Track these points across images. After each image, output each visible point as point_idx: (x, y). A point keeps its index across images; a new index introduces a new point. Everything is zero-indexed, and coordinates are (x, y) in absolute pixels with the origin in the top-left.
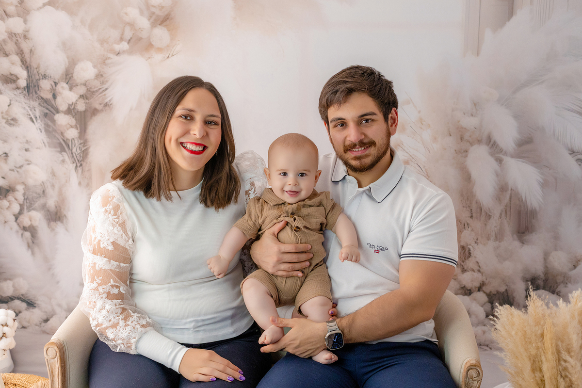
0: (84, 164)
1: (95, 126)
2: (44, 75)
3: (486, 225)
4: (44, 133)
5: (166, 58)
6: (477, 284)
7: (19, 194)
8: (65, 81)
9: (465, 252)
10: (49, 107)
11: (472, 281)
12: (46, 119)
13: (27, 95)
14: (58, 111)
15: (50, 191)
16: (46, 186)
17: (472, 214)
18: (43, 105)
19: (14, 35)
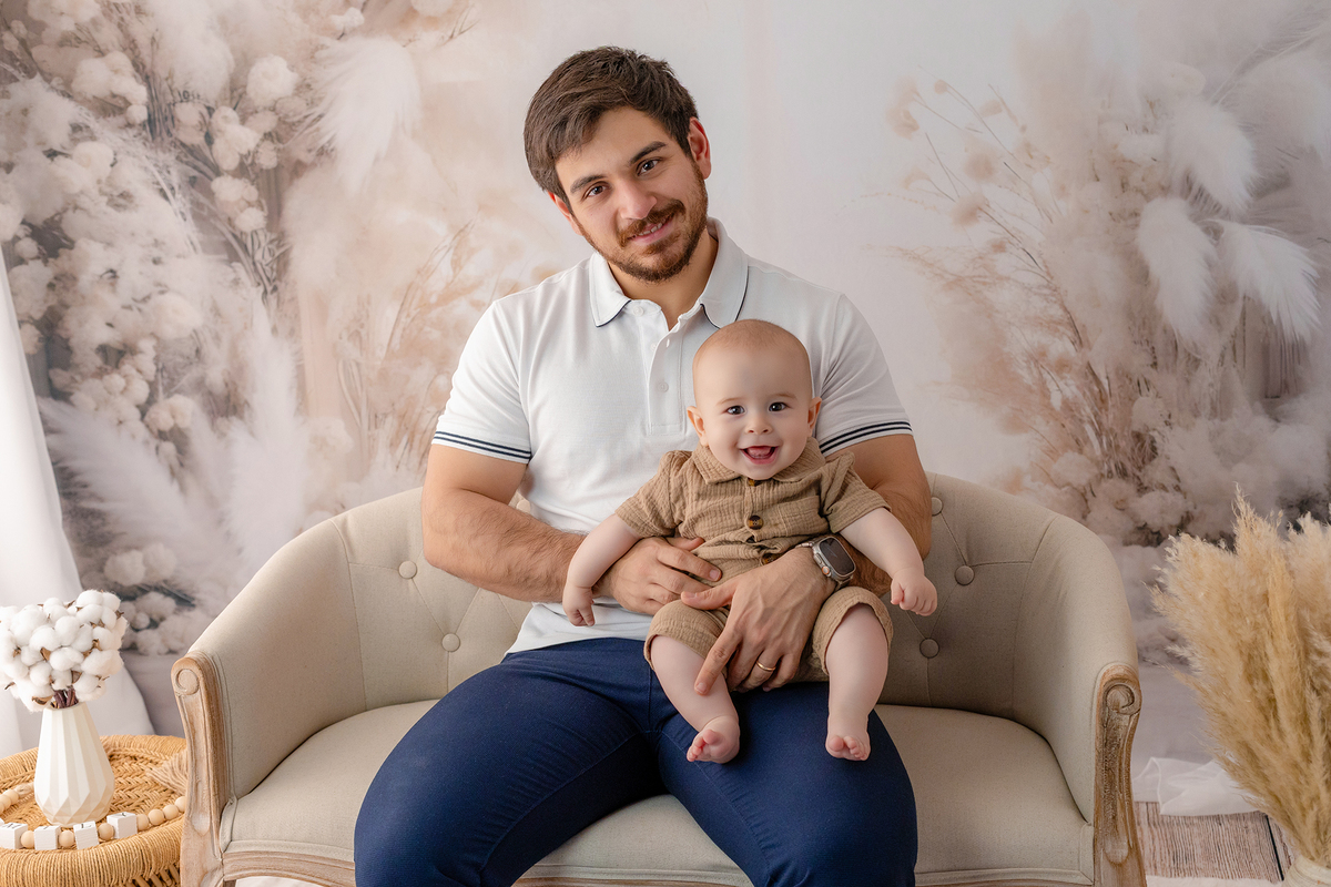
0: (281, 286)
1: (298, 200)
2: (185, 92)
3: (1188, 381)
4: (192, 222)
5: (447, 38)
6: (1174, 520)
7: (146, 361)
8: (230, 105)
9: (1142, 445)
10: (200, 164)
11: (1162, 512)
12: (193, 191)
13: (150, 139)
14: (218, 172)
15: (210, 349)
16: (202, 338)
17: (1155, 357)
18: (185, 159)
19: (113, 8)
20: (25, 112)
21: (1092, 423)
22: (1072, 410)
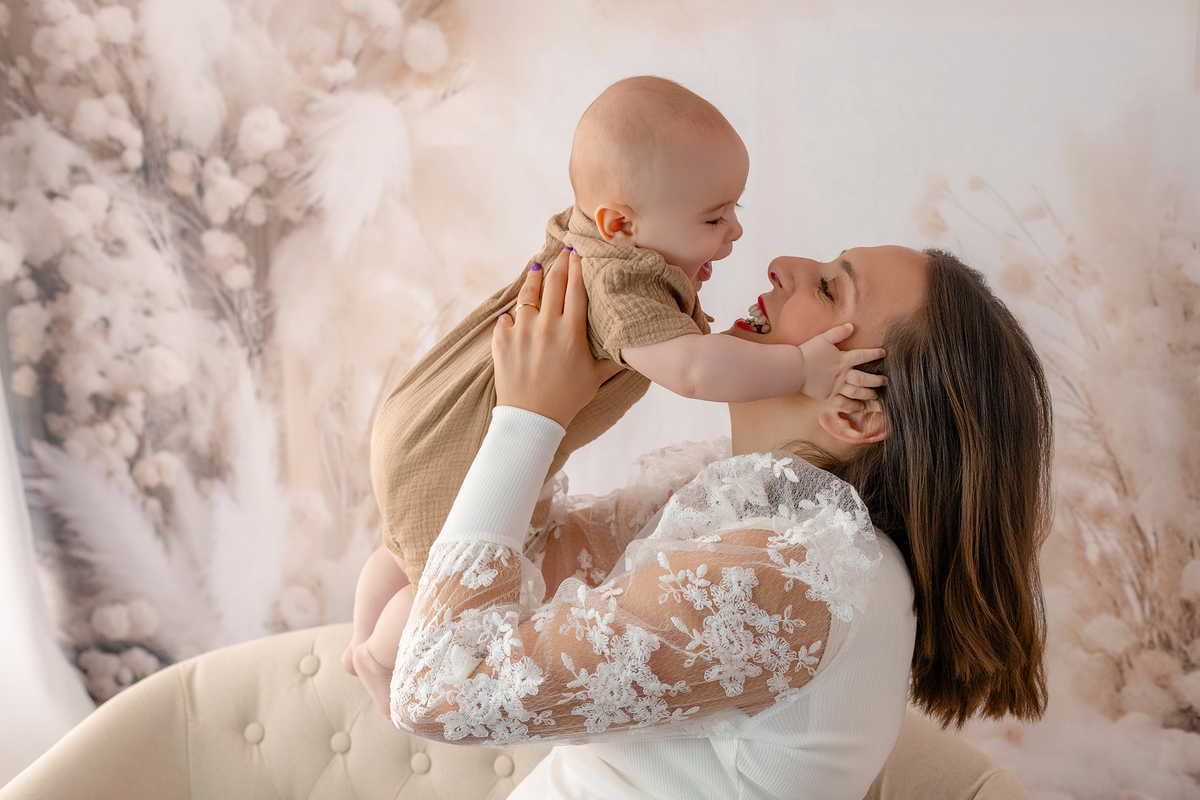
0: (266, 349)
1: (286, 260)
2: (178, 139)
4: (181, 275)
5: (439, 98)
7: (135, 412)
8: (222, 155)
12: (184, 243)
13: (144, 186)
14: (207, 224)
15: (197, 409)
16: (189, 396)
18: (176, 209)
19: (112, 48)
20: (27, 150)
21: (1133, 585)
22: (1109, 566)
